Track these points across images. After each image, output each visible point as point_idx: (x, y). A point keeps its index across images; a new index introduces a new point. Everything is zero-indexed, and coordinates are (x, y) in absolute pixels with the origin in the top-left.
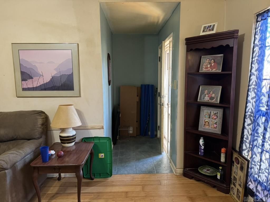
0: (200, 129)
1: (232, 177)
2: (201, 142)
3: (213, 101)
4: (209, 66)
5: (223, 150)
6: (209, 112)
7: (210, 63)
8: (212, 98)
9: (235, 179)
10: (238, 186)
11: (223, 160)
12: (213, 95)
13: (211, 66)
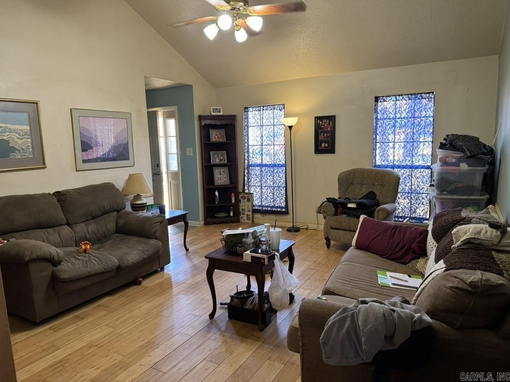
0: (216, 184)
1: (241, 210)
2: (217, 193)
3: (223, 162)
4: (216, 137)
5: (233, 194)
6: (219, 170)
7: (217, 135)
8: (221, 160)
9: (243, 210)
10: (246, 213)
11: (233, 201)
12: (222, 158)
13: (218, 137)
